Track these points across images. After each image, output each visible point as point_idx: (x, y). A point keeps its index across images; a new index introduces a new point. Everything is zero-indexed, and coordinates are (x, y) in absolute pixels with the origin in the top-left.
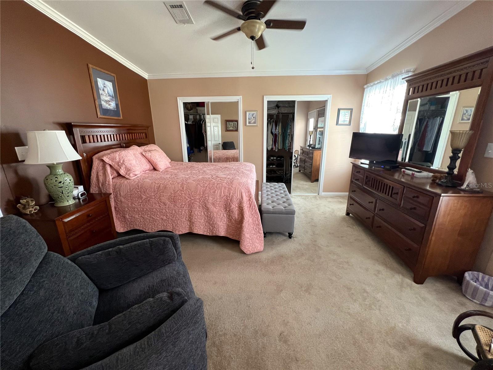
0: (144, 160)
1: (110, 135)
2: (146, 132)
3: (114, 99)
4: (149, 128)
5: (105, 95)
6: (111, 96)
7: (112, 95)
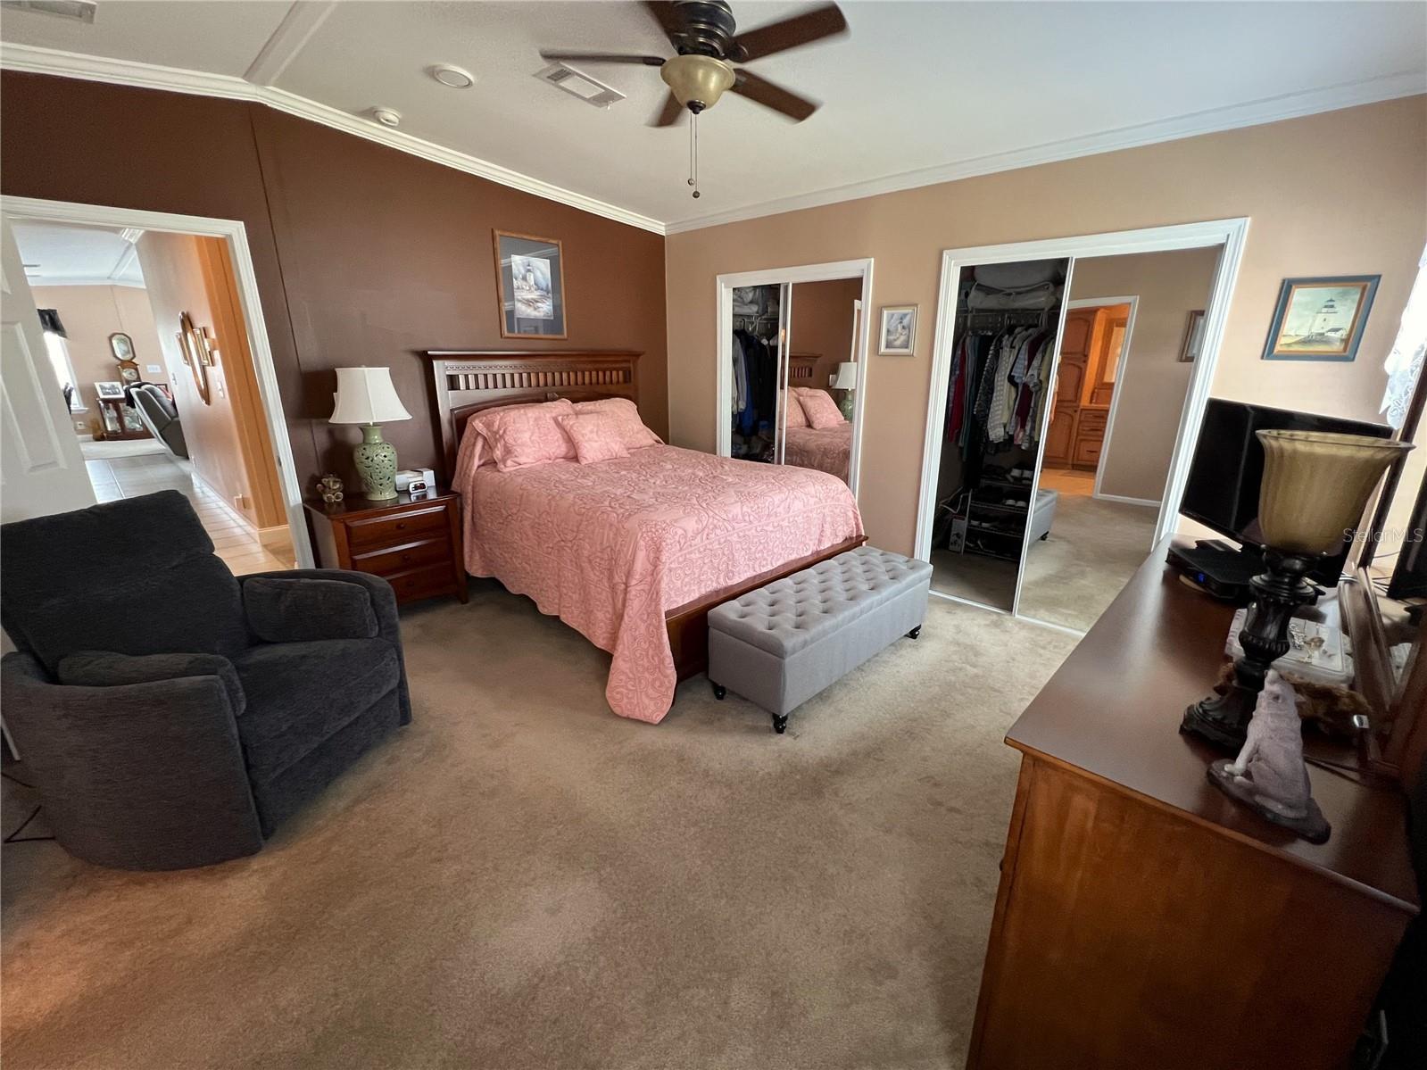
0: (557, 435)
1: (512, 375)
2: (630, 368)
3: (550, 295)
4: (641, 357)
5: (528, 288)
6: (542, 289)
7: (547, 286)
